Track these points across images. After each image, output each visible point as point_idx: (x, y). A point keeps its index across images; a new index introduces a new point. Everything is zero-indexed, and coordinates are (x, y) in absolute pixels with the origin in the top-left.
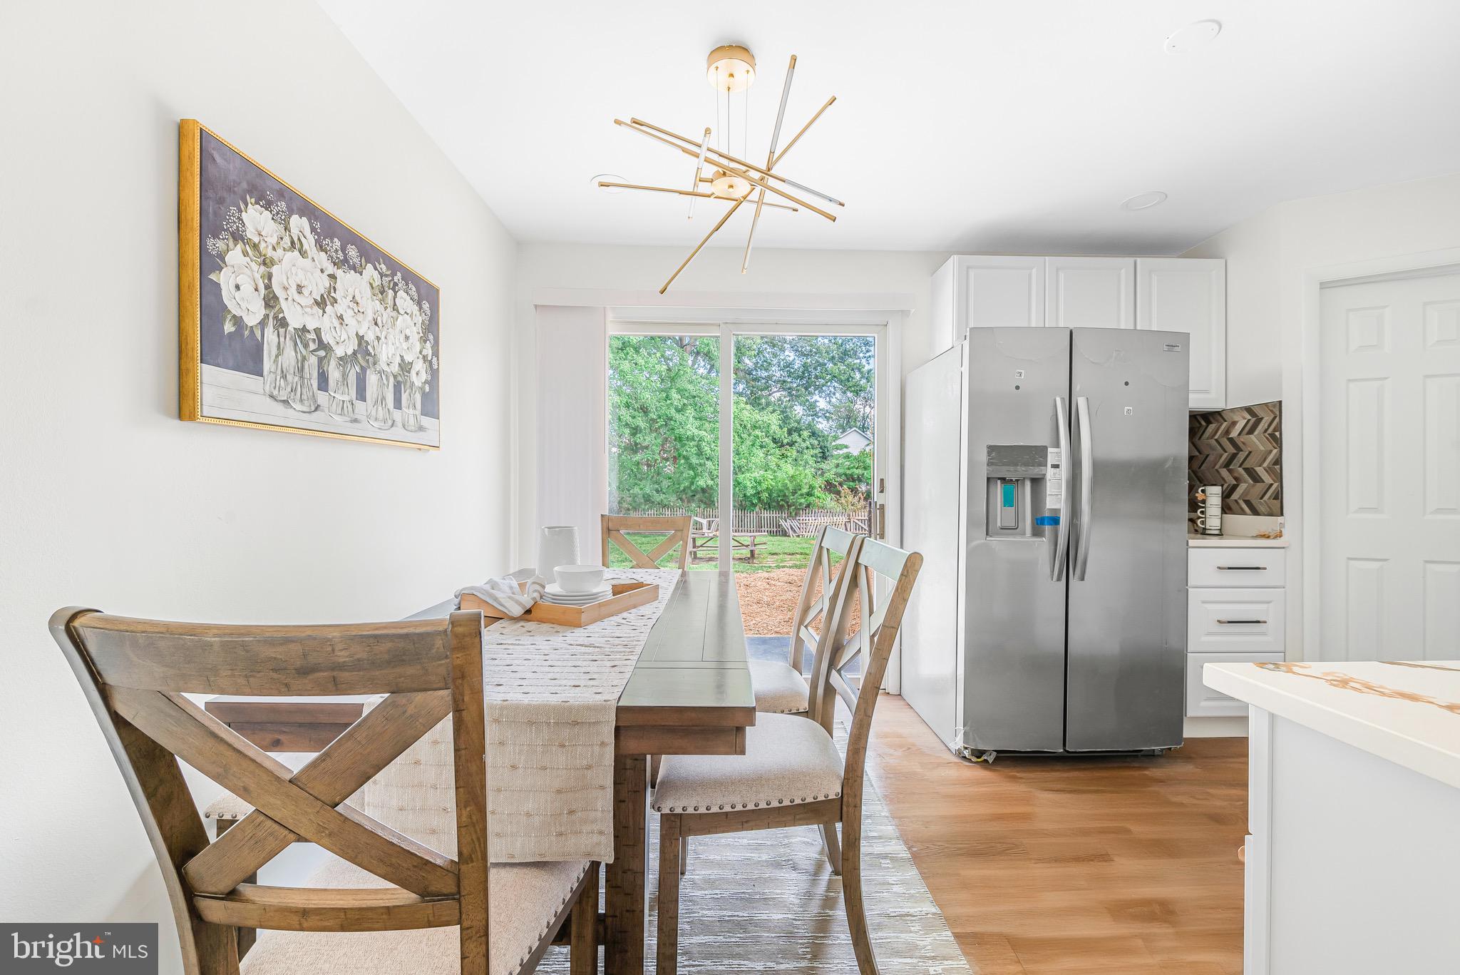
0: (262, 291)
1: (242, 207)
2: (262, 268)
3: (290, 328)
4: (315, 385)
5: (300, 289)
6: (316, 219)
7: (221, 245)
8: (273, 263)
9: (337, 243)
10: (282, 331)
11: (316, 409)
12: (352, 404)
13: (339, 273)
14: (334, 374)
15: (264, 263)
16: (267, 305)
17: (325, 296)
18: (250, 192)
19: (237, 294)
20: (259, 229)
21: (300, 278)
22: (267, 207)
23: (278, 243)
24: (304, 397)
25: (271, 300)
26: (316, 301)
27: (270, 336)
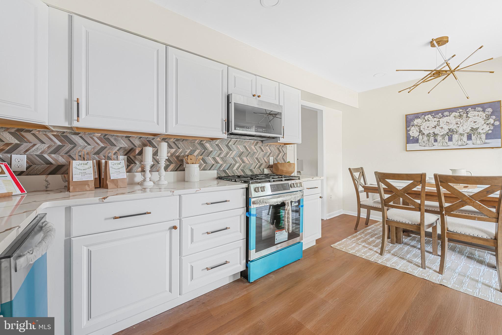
0: (418, 131)
1: (414, 121)
2: (418, 128)
3: (426, 134)
4: (433, 142)
5: (428, 127)
6: (433, 113)
7: (409, 128)
8: (421, 126)
9: (440, 114)
10: (423, 135)
11: (433, 146)
12: (447, 143)
13: (440, 120)
14: (439, 138)
15: (419, 127)
16: (420, 132)
17: (436, 125)
18: (415, 118)
19: (413, 133)
20: (417, 122)
21: (428, 125)
22: (420, 118)
23: (422, 122)
24: (430, 144)
25: (420, 131)
26: (433, 128)
27: (420, 137)
